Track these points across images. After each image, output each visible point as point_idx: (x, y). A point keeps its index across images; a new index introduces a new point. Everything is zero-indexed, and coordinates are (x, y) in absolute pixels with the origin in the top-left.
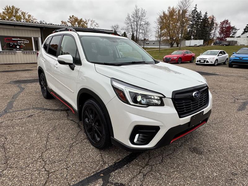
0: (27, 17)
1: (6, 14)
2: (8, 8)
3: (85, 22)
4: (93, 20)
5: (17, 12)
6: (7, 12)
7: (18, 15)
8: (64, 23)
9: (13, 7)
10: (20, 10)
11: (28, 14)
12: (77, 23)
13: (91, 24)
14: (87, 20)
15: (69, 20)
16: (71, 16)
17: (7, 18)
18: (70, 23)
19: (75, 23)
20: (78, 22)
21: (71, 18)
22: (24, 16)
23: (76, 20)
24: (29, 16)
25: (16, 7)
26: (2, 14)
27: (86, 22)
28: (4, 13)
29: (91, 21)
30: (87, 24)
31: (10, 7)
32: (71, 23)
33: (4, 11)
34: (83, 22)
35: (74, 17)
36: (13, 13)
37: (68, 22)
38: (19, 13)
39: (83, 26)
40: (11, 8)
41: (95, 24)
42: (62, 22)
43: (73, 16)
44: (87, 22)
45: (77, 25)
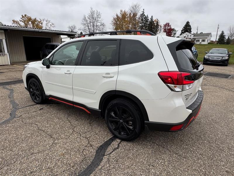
4: (48, 20)
8: (16, 22)
12: (30, 23)
13: (46, 24)
14: (42, 20)
15: (21, 19)
16: (24, 16)
18: (23, 22)
19: (28, 22)
20: (32, 22)
21: (24, 17)
23: (30, 19)
27: (40, 21)
29: (46, 21)
30: (42, 23)
32: (24, 22)
34: (37, 22)
35: (27, 17)
37: (21, 21)
39: (37, 25)
41: (51, 24)
42: (13, 21)
43: (25, 15)
44: (42, 22)
45: (31, 24)
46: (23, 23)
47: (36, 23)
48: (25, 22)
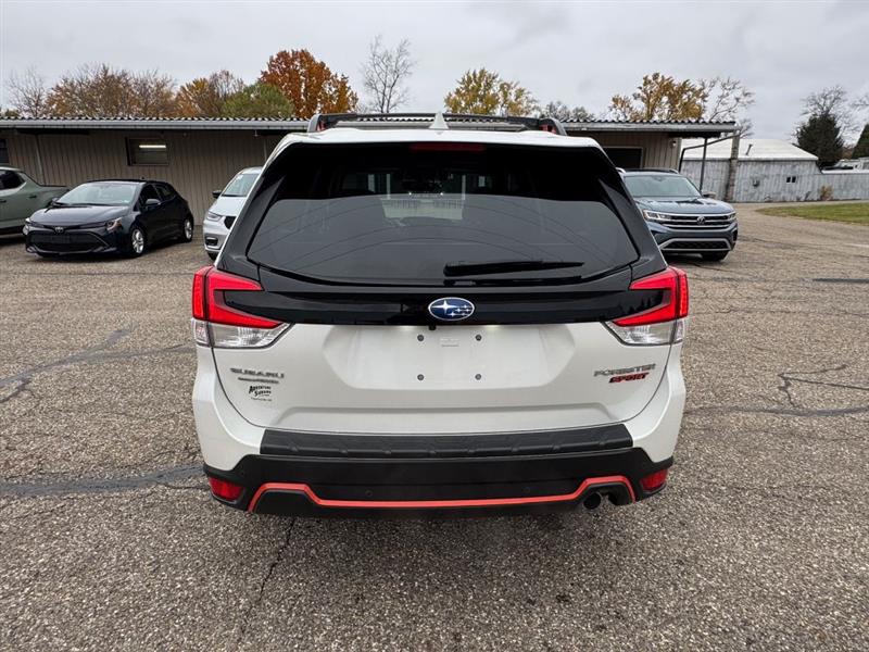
0: (512, 98)
1: (462, 95)
2: (469, 78)
3: (697, 93)
4: (733, 79)
5: (489, 86)
6: (466, 88)
7: (492, 92)
8: (622, 102)
9: (482, 72)
10: (497, 79)
11: (518, 87)
12: (665, 99)
13: (722, 97)
14: (707, 83)
15: (639, 91)
16: (650, 78)
17: (463, 104)
18: (643, 99)
19: (658, 99)
20: (670, 96)
21: (650, 82)
22: (505, 95)
23: (666, 87)
24: (520, 92)
25: (490, 71)
26: (454, 95)
27: (701, 90)
28: (458, 92)
29: (724, 86)
30: (703, 97)
31: (474, 75)
32: (646, 100)
33: (458, 86)
34: (690, 93)
35: (660, 80)
36: (478, 90)
37: (636, 97)
38: (496, 88)
39: (687, 106)
40: (478, 75)
41: (738, 93)
42: (614, 100)
43: (656, 76)
44: (707, 91)
45: (667, 103)
46: (643, 104)
47: (685, 96)
48: (649, 97)
